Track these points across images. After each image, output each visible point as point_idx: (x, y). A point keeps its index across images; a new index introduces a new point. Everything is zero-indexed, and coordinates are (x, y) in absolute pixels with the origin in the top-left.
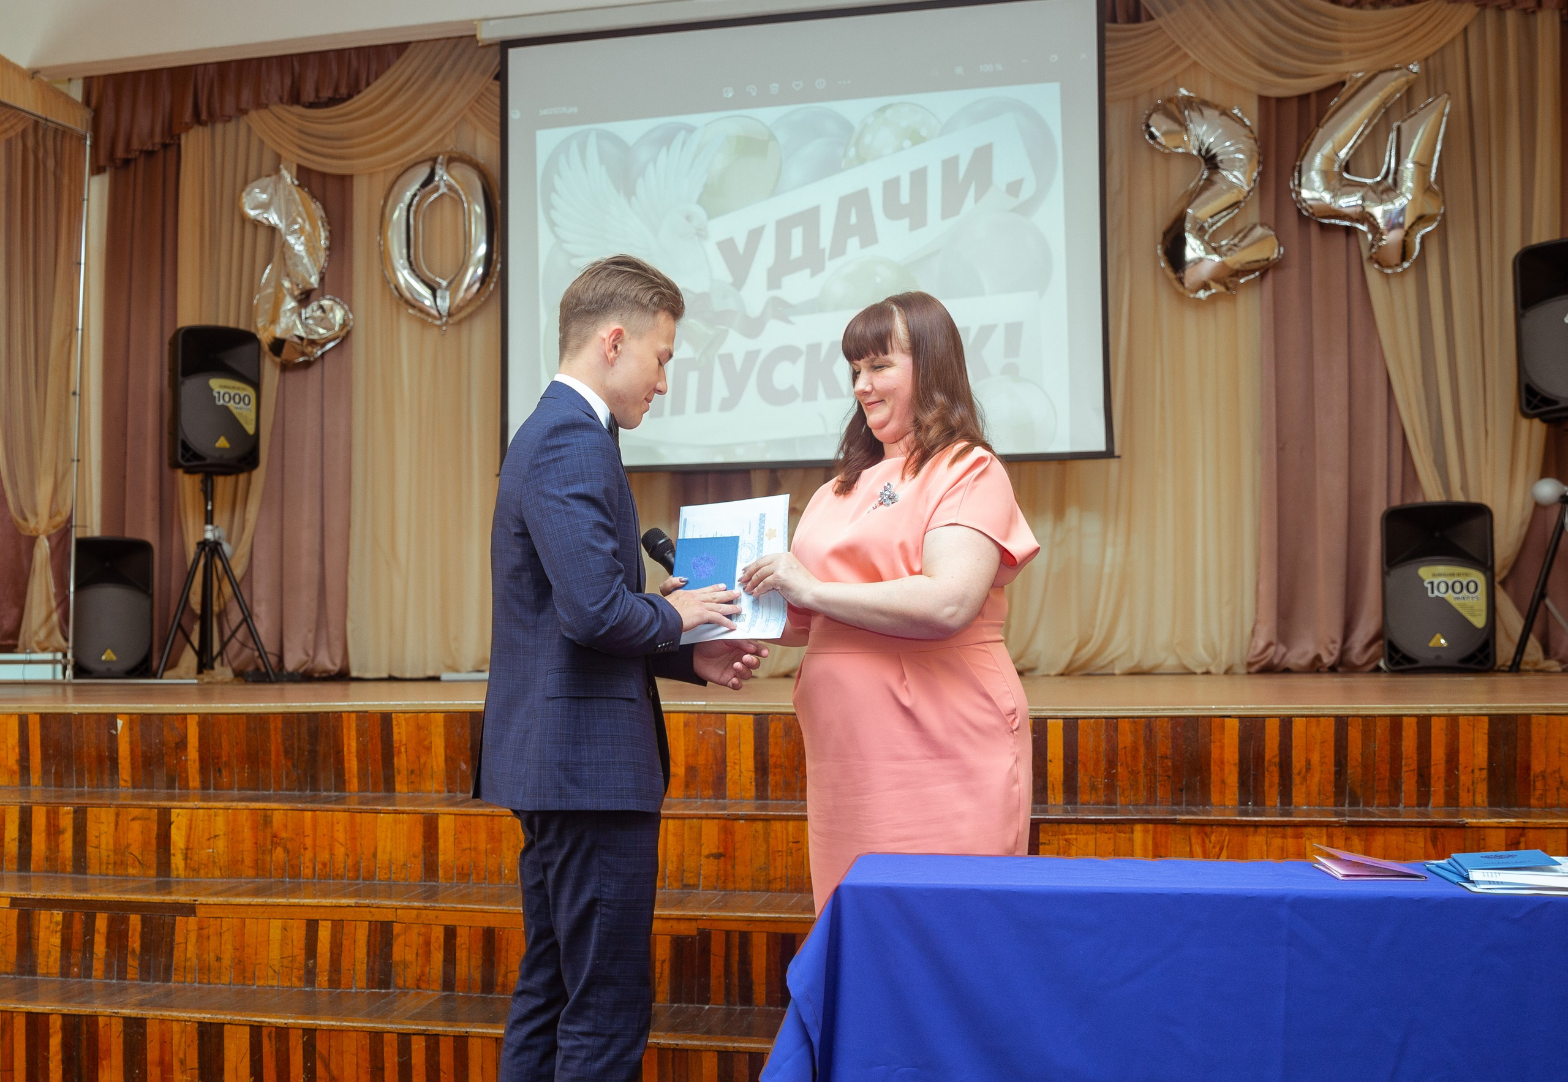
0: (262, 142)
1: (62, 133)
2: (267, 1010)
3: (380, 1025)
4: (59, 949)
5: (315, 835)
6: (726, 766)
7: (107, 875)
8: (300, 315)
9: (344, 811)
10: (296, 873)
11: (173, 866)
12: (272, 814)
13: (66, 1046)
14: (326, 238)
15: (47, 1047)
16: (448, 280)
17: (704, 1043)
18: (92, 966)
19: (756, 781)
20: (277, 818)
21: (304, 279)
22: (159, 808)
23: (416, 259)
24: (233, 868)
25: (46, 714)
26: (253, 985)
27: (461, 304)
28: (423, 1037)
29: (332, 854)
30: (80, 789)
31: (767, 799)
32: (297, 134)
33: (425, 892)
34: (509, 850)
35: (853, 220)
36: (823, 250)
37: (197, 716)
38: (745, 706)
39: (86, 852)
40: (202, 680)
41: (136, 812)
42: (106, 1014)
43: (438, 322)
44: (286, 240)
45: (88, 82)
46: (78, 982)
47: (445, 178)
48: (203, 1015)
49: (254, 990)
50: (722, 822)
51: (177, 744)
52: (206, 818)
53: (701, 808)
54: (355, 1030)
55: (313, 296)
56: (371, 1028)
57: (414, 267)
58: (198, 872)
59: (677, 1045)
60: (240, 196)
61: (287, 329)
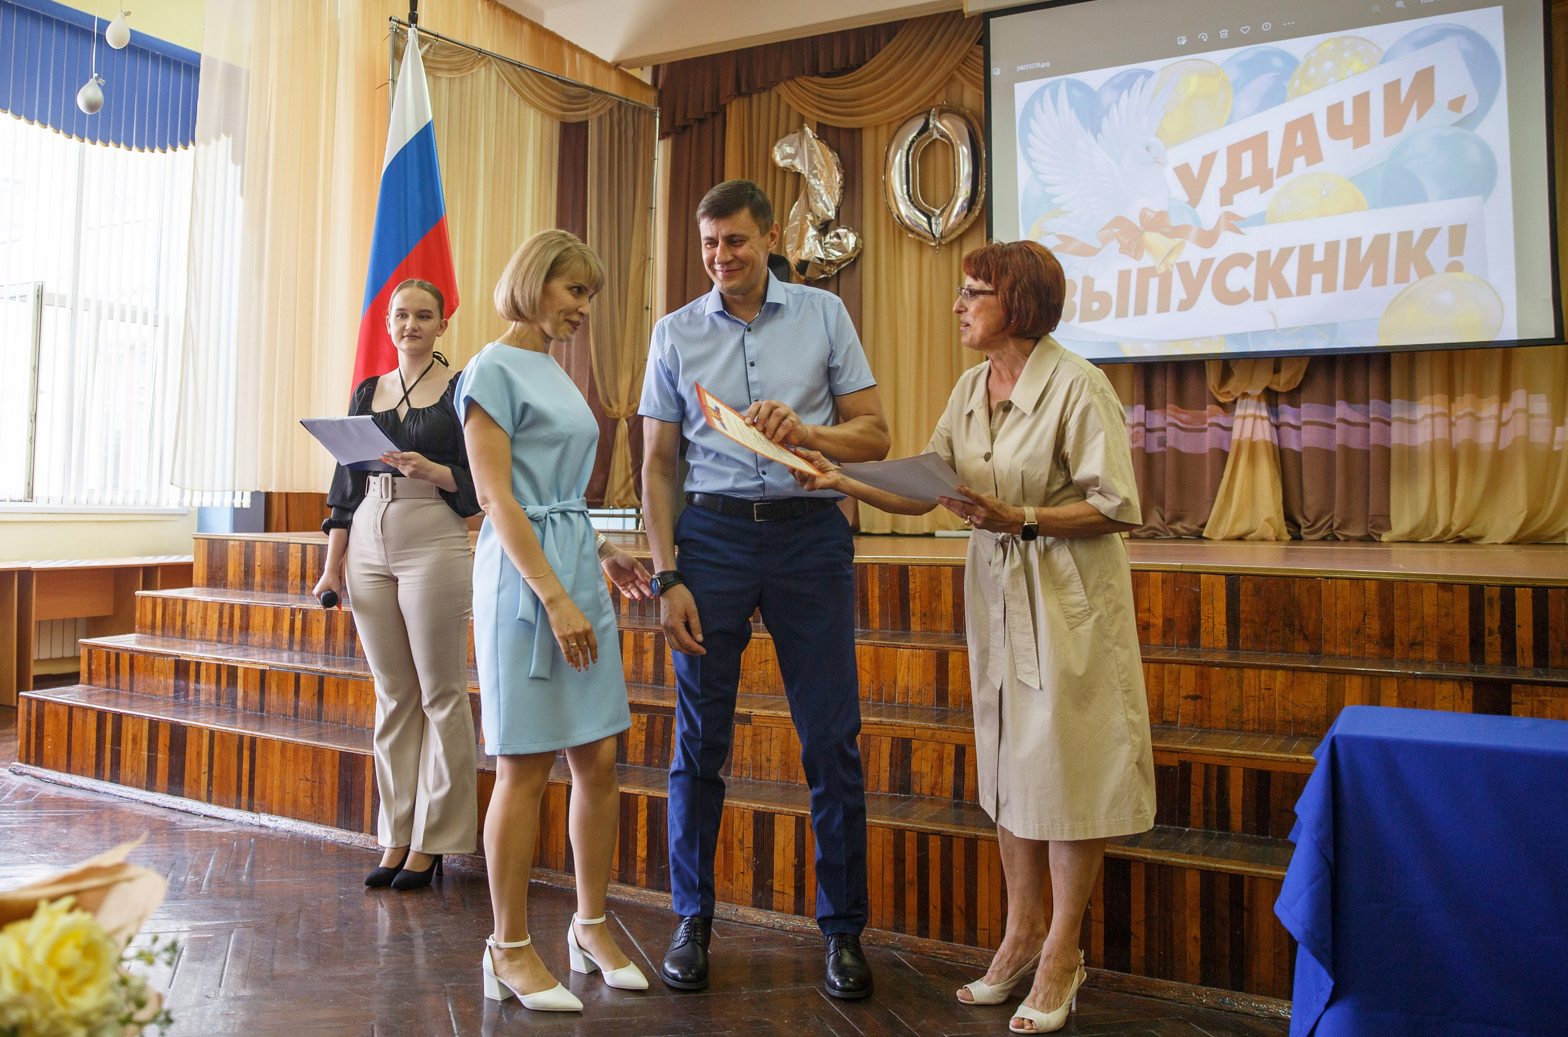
0: (789, 107)
1: (639, 109)
3: (902, 824)
4: (644, 744)
6: (1200, 620)
8: (820, 242)
14: (840, 180)
16: (941, 208)
19: (1228, 633)
21: (823, 213)
23: (914, 192)
27: (952, 228)
28: (939, 837)
31: (1237, 648)
32: (817, 98)
33: (938, 715)
35: (1299, 142)
36: (1272, 169)
38: (1217, 567)
43: (933, 244)
44: (809, 183)
45: (657, 69)
46: (656, 772)
47: (937, 126)
48: (758, 806)
50: (1199, 668)
53: (1178, 654)
55: (831, 225)
56: (895, 826)
57: (913, 199)
60: (772, 150)
61: (810, 254)
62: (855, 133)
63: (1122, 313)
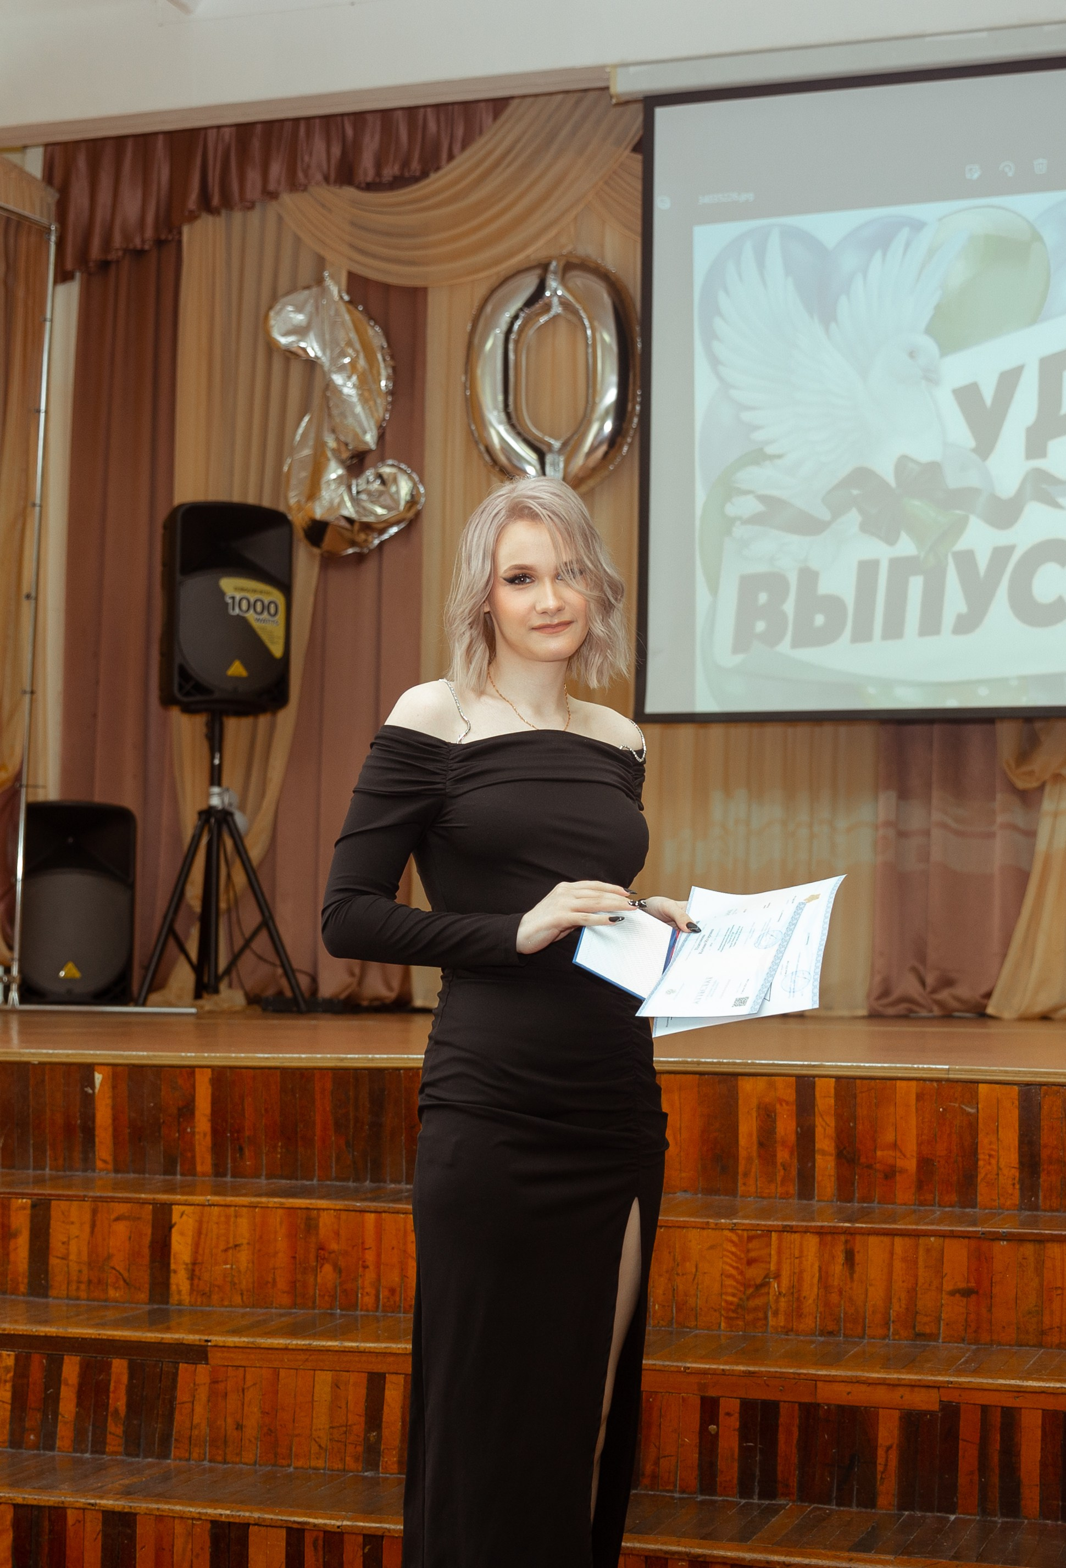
0: (298, 240)
1: (16, 225)
2: (310, 1507)
4: (9, 1407)
5: (378, 1246)
6: (977, 1160)
7: (78, 1298)
8: (350, 488)
10: (351, 1303)
11: (173, 1288)
12: (319, 1216)
13: (19, 1551)
14: (388, 379)
16: (563, 439)
18: (55, 1433)
19: (1021, 1181)
20: (326, 1222)
21: (356, 435)
22: (154, 1203)
23: (515, 408)
24: (260, 1293)
26: (289, 1466)
27: (581, 475)
30: (39, 1172)
31: (1035, 1208)
32: (348, 228)
34: (660, 1275)
37: (209, 1070)
38: (1005, 1071)
39: (47, 1264)
40: (202, 1008)
41: (122, 1209)
42: (77, 1505)
44: (331, 380)
45: (51, 150)
46: (35, 1456)
47: (559, 293)
48: (219, 1511)
49: (291, 1473)
50: (973, 1243)
51: (179, 1109)
52: (223, 1219)
53: (941, 1221)
55: (369, 459)
57: (514, 421)
58: (209, 1297)
60: (266, 317)
61: (331, 508)
62: (415, 296)
63: (862, 634)
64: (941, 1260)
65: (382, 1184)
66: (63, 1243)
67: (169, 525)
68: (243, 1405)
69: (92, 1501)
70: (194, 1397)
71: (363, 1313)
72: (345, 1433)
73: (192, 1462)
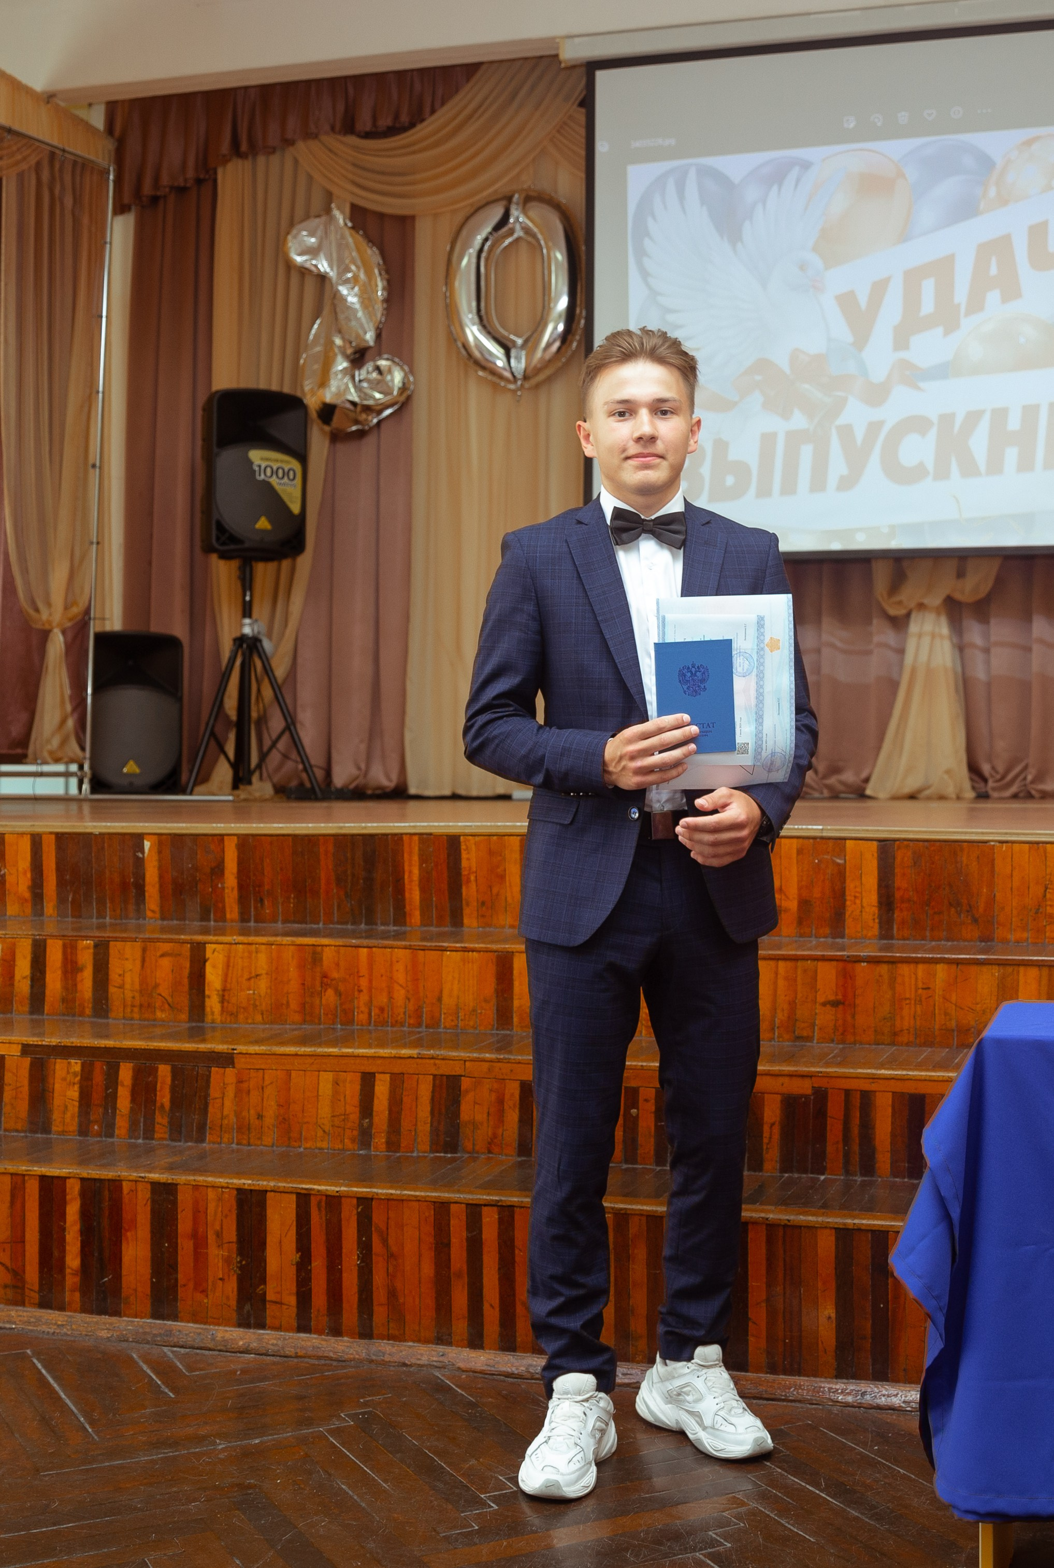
0: (310, 178)
1: (81, 166)
2: (316, 1177)
3: (446, 1195)
4: (77, 1104)
5: (371, 974)
6: (845, 900)
7: (132, 1019)
8: (353, 377)
9: (405, 948)
10: (348, 1019)
11: (208, 1009)
12: (322, 950)
13: (86, 1215)
14: (384, 289)
15: (63, 1215)
16: (525, 337)
17: (820, 1219)
18: (114, 1124)
19: (880, 917)
20: (328, 956)
21: (358, 336)
22: (192, 943)
23: (487, 313)
24: (276, 1013)
25: (63, 834)
26: (300, 1147)
27: (539, 366)
28: (495, 1208)
29: (391, 998)
30: (101, 920)
31: (892, 938)
32: (351, 168)
33: (498, 1042)
35: (994, 270)
36: (959, 305)
37: (236, 837)
38: (867, 830)
39: (107, 992)
40: (238, 796)
41: (166, 947)
42: (131, 1178)
43: (512, 387)
44: (338, 291)
45: (112, 108)
46: (99, 1142)
47: (521, 220)
48: (243, 1181)
49: (301, 1154)
50: (841, 964)
51: (212, 869)
52: (246, 954)
53: (816, 948)
54: (418, 1200)
55: (368, 355)
56: (435, 1197)
57: (485, 322)
58: (237, 1017)
59: (789, 1221)
60: (285, 240)
61: (338, 394)
62: (405, 223)
64: (815, 978)
65: (374, 927)
66: (120, 975)
67: (207, 408)
68: (263, 1100)
69: (143, 1175)
70: (224, 1094)
71: (359, 1027)
72: (344, 1120)
73: (223, 1145)
